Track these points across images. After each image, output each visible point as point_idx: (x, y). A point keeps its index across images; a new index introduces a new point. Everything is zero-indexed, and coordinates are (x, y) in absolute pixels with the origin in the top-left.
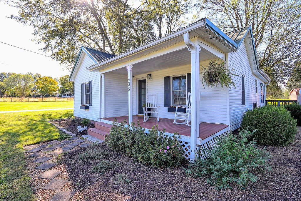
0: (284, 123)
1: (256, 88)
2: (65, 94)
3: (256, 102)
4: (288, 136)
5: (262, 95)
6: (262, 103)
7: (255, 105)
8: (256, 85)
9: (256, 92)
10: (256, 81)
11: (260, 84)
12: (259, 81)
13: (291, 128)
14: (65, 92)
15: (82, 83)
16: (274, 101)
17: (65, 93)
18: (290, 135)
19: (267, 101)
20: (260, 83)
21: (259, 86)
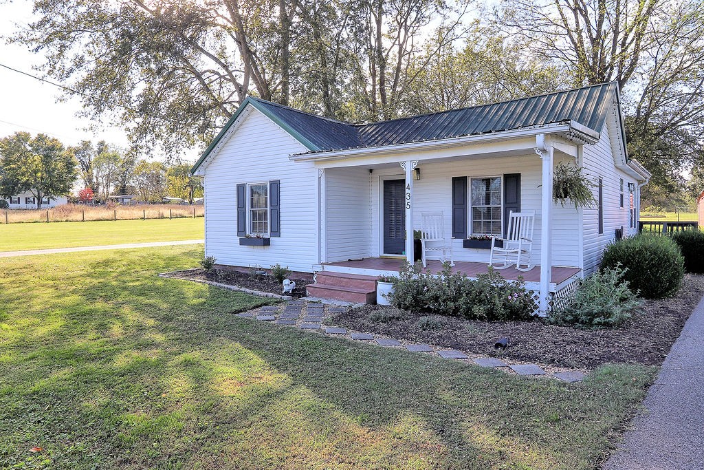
0: (665, 262)
1: (622, 196)
2: (19, 196)
3: (622, 227)
4: (671, 282)
5: (631, 210)
6: (631, 227)
7: (619, 234)
8: (622, 190)
9: (622, 206)
10: (622, 180)
11: (629, 186)
12: (627, 180)
13: (675, 269)
14: (20, 190)
15: (241, 181)
16: (655, 223)
17: (18, 193)
18: (673, 282)
19: (641, 224)
20: (629, 184)
21: (627, 191)
